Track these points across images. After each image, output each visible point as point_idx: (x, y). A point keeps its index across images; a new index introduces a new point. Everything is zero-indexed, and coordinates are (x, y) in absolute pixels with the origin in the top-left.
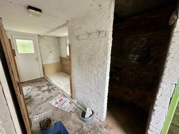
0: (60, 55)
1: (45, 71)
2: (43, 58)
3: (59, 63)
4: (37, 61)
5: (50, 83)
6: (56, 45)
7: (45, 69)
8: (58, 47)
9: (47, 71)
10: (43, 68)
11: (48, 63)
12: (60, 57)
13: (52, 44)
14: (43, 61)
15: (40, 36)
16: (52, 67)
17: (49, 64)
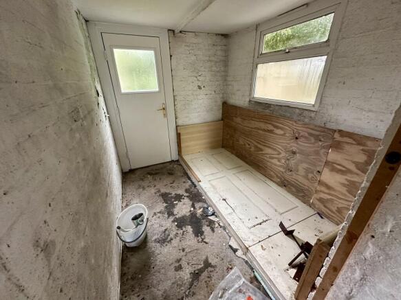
0: (223, 98)
1: (182, 145)
2: (179, 106)
3: (219, 120)
4: (165, 115)
5: (195, 186)
6: (216, 62)
7: (182, 137)
8: (222, 69)
9: (187, 144)
10: (179, 135)
11: (191, 122)
12: (225, 104)
13: (207, 58)
14: (178, 115)
15: (174, 31)
16: (199, 135)
17: (193, 125)
